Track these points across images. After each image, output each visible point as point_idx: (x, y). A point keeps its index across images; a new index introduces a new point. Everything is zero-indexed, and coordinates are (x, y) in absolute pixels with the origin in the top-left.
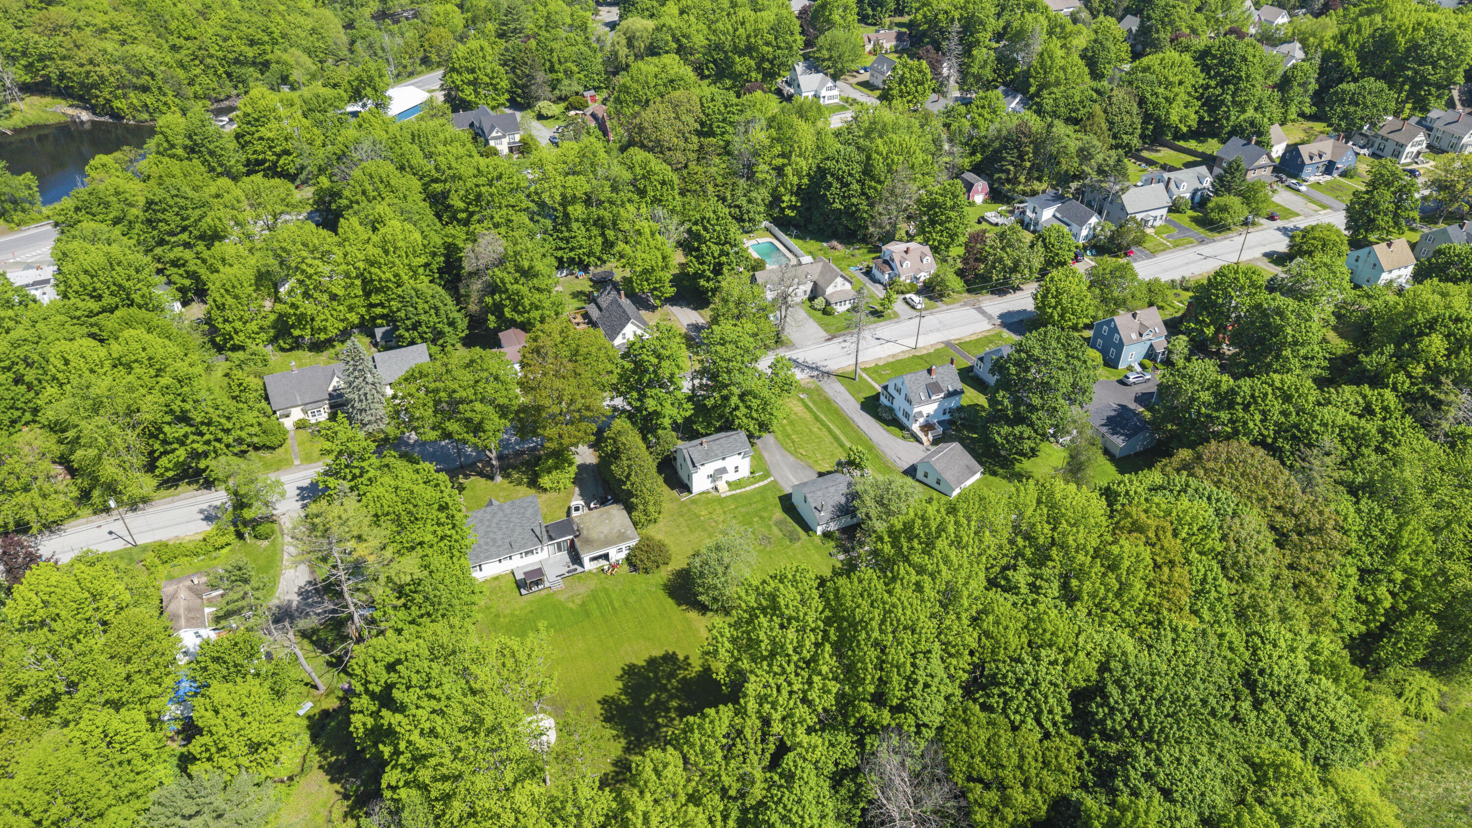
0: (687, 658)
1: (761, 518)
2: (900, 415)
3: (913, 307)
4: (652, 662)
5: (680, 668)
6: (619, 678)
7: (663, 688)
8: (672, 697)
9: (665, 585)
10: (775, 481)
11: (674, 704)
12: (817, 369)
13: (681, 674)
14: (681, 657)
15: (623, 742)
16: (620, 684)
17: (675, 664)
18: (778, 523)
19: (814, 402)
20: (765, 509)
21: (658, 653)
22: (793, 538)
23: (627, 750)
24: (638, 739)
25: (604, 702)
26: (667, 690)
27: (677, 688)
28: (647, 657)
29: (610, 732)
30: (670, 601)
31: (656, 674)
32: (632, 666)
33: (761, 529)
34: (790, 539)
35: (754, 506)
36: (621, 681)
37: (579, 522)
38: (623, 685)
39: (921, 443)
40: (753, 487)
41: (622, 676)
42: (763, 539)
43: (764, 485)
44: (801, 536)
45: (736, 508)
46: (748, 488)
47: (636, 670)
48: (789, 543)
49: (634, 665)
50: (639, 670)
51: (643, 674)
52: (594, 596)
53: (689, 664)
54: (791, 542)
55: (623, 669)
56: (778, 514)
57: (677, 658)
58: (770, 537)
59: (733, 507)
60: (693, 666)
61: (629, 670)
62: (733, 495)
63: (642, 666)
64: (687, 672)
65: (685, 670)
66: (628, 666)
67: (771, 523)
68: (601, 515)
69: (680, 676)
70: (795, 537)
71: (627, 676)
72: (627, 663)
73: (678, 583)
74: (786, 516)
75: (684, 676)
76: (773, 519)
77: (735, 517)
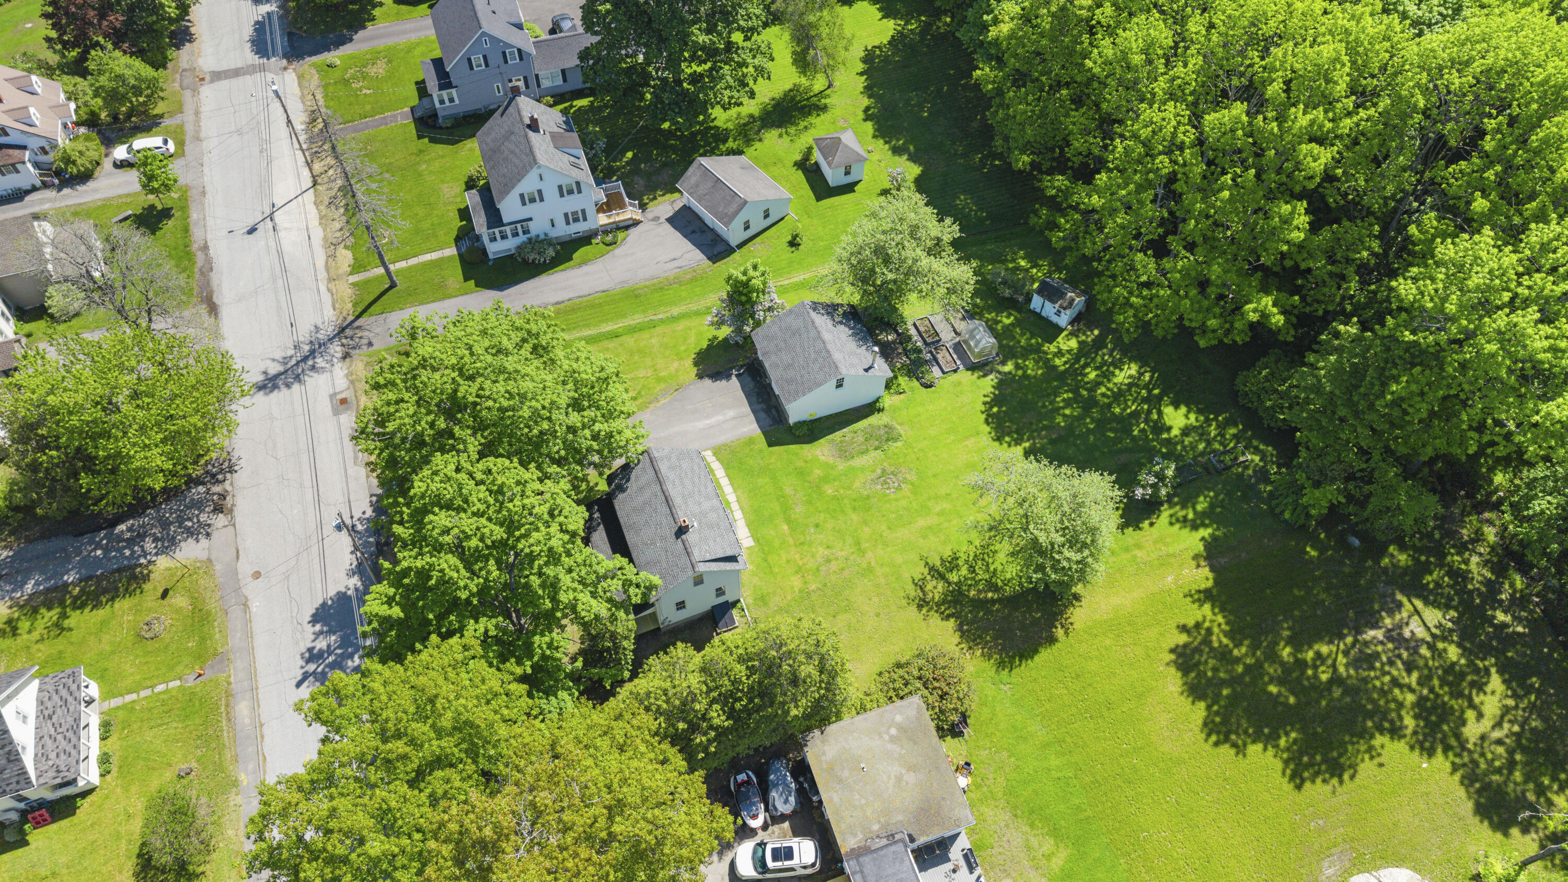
0: (1183, 629)
1: (826, 479)
2: (563, 230)
4: (1196, 691)
5: (1207, 641)
6: (1240, 750)
7: (1255, 670)
8: (1272, 656)
9: (1001, 665)
10: (717, 452)
11: (1286, 652)
12: (318, 345)
13: (1219, 639)
14: (1183, 639)
15: (1379, 740)
16: (1255, 749)
17: (1197, 650)
18: (844, 453)
20: (801, 473)
21: (1173, 681)
22: (890, 435)
23: (1396, 732)
24: (1370, 715)
25: (1298, 779)
26: (1259, 665)
27: (1254, 648)
28: (1185, 702)
29: (1366, 767)
30: (1045, 655)
31: (1223, 683)
32: (1209, 727)
33: (857, 484)
34: (888, 440)
35: (788, 490)
36: (1245, 745)
37: (860, 836)
38: (1254, 742)
39: (636, 223)
40: (728, 489)
41: (1234, 745)
42: (885, 482)
43: (727, 467)
44: (882, 422)
45: (789, 521)
46: (732, 498)
47: (1218, 719)
48: (899, 444)
49: (1205, 724)
50: (1217, 713)
51: (1226, 707)
52: (1032, 812)
53: (1198, 625)
54: (895, 440)
55: (1216, 744)
56: (818, 452)
57: (1185, 646)
58: (879, 471)
59: (785, 527)
60: (1200, 619)
61: (1218, 733)
62: (749, 525)
63: (1209, 708)
64: (1216, 630)
65: (1209, 631)
66: (1209, 735)
67: (841, 466)
68: (840, 781)
69: (1225, 641)
70: (882, 432)
71: (1233, 737)
72: (1204, 736)
73: (995, 638)
74: (822, 441)
75: (1226, 634)
76: (831, 460)
77: (817, 526)
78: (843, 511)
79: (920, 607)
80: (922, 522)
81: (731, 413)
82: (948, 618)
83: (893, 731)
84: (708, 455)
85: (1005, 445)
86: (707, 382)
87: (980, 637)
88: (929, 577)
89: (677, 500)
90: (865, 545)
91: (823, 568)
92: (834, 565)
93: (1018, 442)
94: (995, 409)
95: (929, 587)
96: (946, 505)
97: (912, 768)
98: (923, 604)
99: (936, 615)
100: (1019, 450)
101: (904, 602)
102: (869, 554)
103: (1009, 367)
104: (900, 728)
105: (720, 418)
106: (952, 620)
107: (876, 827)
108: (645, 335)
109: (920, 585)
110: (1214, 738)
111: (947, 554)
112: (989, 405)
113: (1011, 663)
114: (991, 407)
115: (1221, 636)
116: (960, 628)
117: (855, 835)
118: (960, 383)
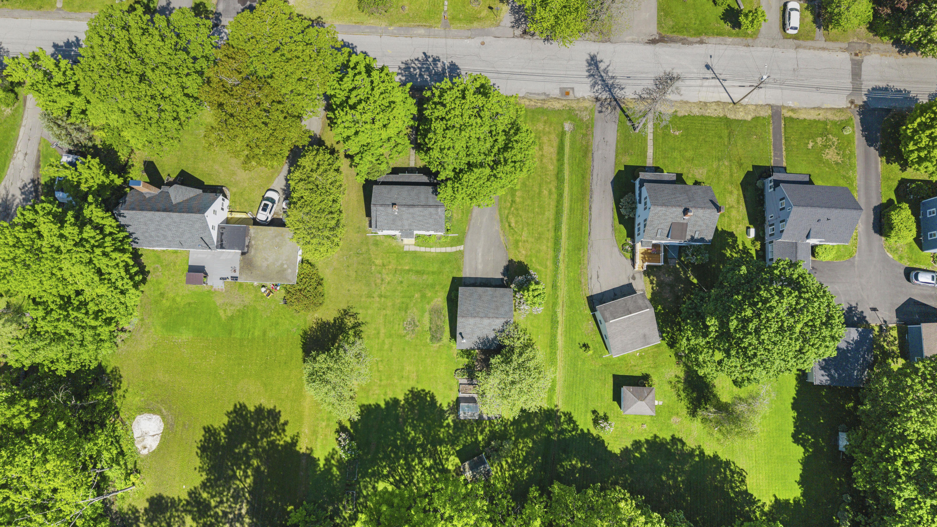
0: (286, 423)
1: (423, 296)
3: (784, 26)
4: (259, 410)
5: (276, 430)
6: (228, 414)
7: (254, 443)
8: (257, 455)
9: (304, 333)
10: (461, 253)
11: (255, 462)
12: (609, 88)
13: (274, 436)
14: (282, 420)
15: (205, 477)
16: (226, 420)
17: (274, 423)
18: (435, 311)
19: (573, 143)
20: (433, 286)
21: (268, 404)
22: (435, 337)
23: (204, 485)
24: (217, 480)
25: (208, 430)
26: (256, 447)
27: (264, 449)
28: (258, 404)
29: (198, 462)
31: (257, 425)
32: (243, 407)
33: (415, 310)
34: (433, 336)
35: (425, 277)
36: (229, 417)
37: (253, 235)
38: (229, 422)
39: (633, 265)
40: (439, 250)
41: (231, 413)
42: (410, 324)
43: (450, 253)
44: (444, 338)
45: (409, 271)
46: (433, 250)
47: (244, 413)
48: (428, 340)
49: (245, 406)
50: (246, 414)
51: (247, 420)
52: (243, 313)
53: (284, 430)
54: (431, 340)
55: (235, 406)
56: (439, 299)
57: (279, 419)
58: (418, 324)
59: (407, 268)
60: (286, 434)
61: (239, 409)
62: (415, 252)
63: (250, 412)
64: (278, 437)
65: (279, 434)
66: (240, 405)
67: (428, 307)
68: (276, 237)
69: (272, 438)
70: (438, 335)
71: (235, 415)
72: (241, 402)
73: (317, 336)
74: (445, 305)
75: (275, 440)
76: (432, 303)
77: (401, 282)
78: (403, 297)
79: (345, 311)
80: (383, 331)
81: (480, 267)
82: (335, 320)
83: (285, 266)
84: (461, 248)
85: (408, 392)
86: (505, 263)
87: (320, 330)
88: (356, 321)
89: (411, 210)
90: (383, 299)
91: (380, 276)
92: (379, 281)
93: (406, 400)
94: (428, 399)
95: (352, 319)
96: (386, 347)
97: (268, 267)
98: (346, 312)
99: (338, 316)
100: (401, 397)
101: (350, 305)
102: (378, 299)
103: (450, 420)
104: (285, 270)
105: (480, 261)
106: (332, 322)
107: (253, 242)
108: (551, 244)
109: (354, 316)
110: (238, 406)
111: (363, 335)
112: (433, 397)
113: (304, 338)
114: (430, 397)
115: (274, 438)
116: (328, 323)
117: (254, 233)
118: (451, 389)
